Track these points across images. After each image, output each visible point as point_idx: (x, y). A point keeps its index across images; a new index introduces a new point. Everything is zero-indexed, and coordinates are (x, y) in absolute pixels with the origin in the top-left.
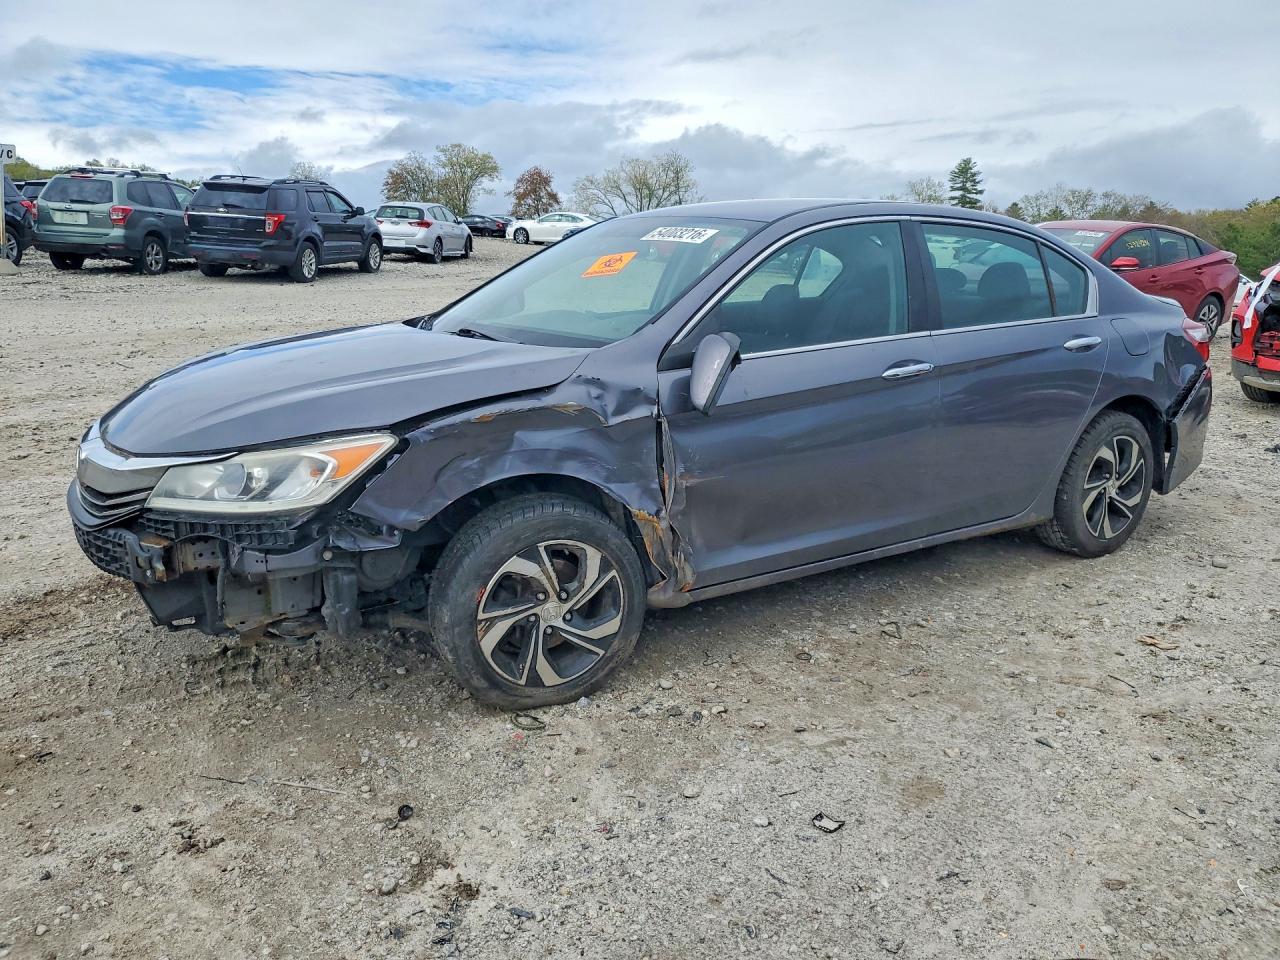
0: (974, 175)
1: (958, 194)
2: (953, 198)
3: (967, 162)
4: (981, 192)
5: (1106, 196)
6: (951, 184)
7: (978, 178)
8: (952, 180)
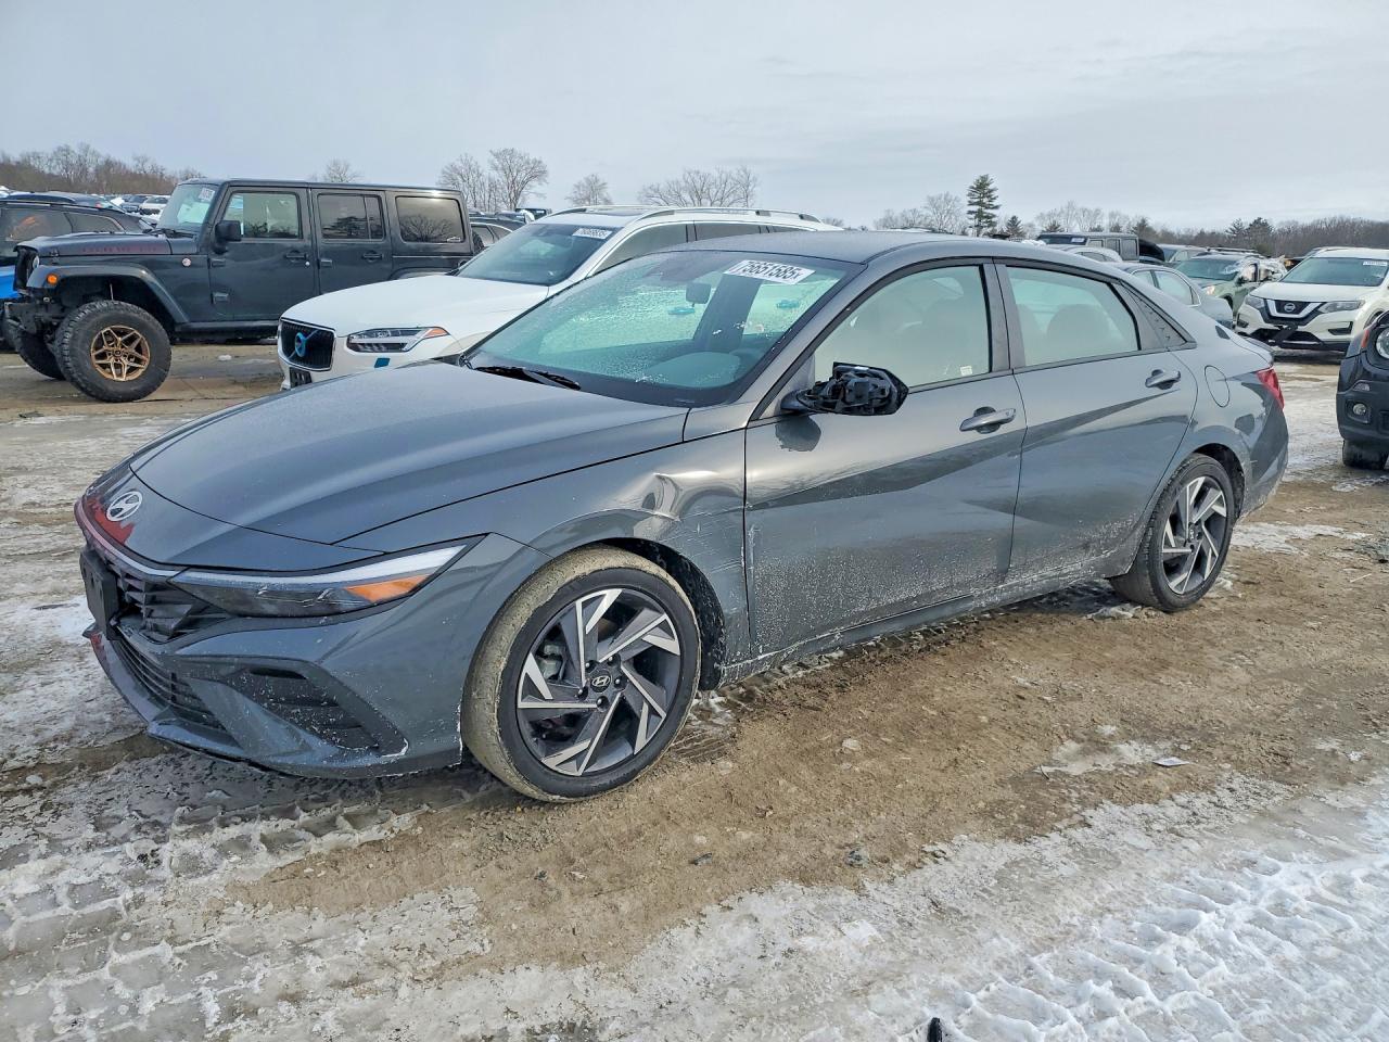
0: (990, 191)
1: (975, 208)
2: (970, 212)
3: (984, 178)
4: (997, 207)
5: (1112, 215)
6: (969, 198)
7: (994, 194)
8: (969, 195)
